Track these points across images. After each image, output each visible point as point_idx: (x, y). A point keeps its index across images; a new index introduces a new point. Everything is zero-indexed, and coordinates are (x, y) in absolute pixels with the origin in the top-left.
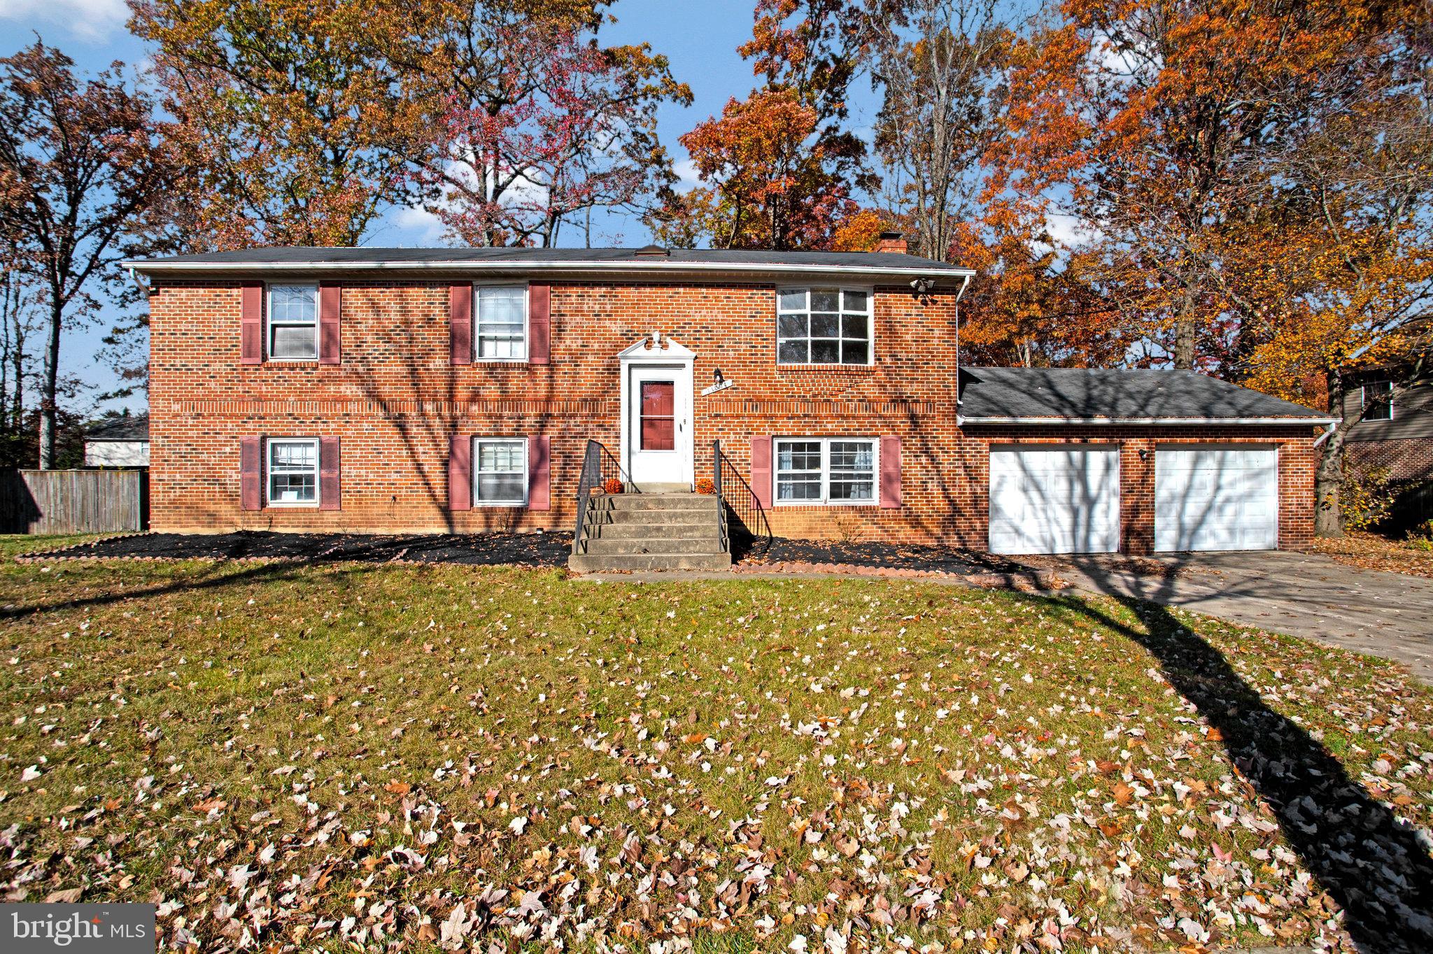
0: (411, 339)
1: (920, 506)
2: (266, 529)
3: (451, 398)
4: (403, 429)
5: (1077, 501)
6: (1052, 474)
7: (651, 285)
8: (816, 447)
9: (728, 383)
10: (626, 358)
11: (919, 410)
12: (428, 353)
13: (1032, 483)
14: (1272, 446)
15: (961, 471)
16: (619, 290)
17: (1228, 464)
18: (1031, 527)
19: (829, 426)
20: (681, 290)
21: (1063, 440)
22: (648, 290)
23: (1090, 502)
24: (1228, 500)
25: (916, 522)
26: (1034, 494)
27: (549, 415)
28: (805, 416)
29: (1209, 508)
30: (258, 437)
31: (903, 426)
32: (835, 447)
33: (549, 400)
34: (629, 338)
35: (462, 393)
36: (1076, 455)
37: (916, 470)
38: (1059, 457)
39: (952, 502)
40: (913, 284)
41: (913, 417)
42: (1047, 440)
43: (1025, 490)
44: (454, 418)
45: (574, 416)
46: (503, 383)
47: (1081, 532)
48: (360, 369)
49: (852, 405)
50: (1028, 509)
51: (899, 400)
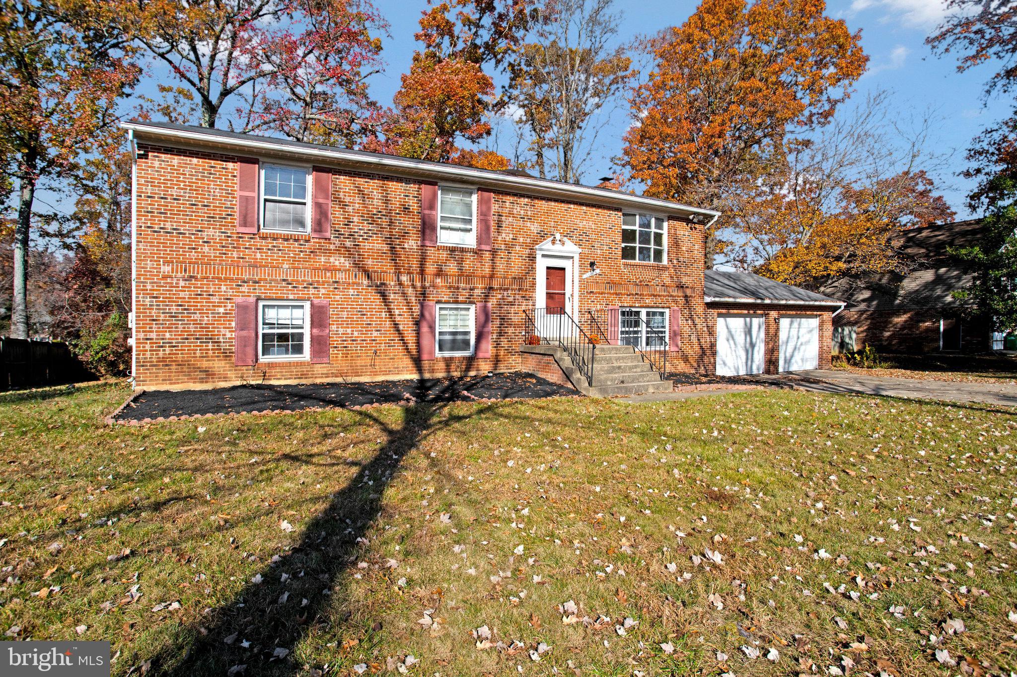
0: (391, 223)
1: (690, 352)
2: (260, 382)
3: (422, 272)
4: (384, 295)
5: (748, 345)
6: (738, 330)
7: (556, 201)
8: (638, 313)
9: (598, 271)
10: (541, 250)
11: (689, 292)
12: (404, 235)
13: (731, 336)
14: (816, 316)
15: (705, 329)
16: (536, 201)
17: (802, 326)
18: (730, 362)
19: (647, 301)
20: (572, 206)
21: (746, 312)
22: (553, 204)
23: (753, 346)
24: (801, 344)
25: (686, 359)
26: (731, 342)
27: (491, 288)
28: (637, 294)
29: (795, 348)
30: (252, 299)
31: (682, 301)
32: (648, 314)
33: (492, 277)
34: (542, 236)
35: (431, 268)
36: (748, 319)
37: (685, 327)
38: (741, 320)
39: (701, 348)
40: (691, 217)
41: (686, 297)
42: (740, 311)
43: (728, 340)
44: (423, 287)
45: (507, 289)
46: (460, 262)
47: (749, 363)
48: (348, 244)
49: (658, 288)
50: (729, 350)
51: (681, 287)
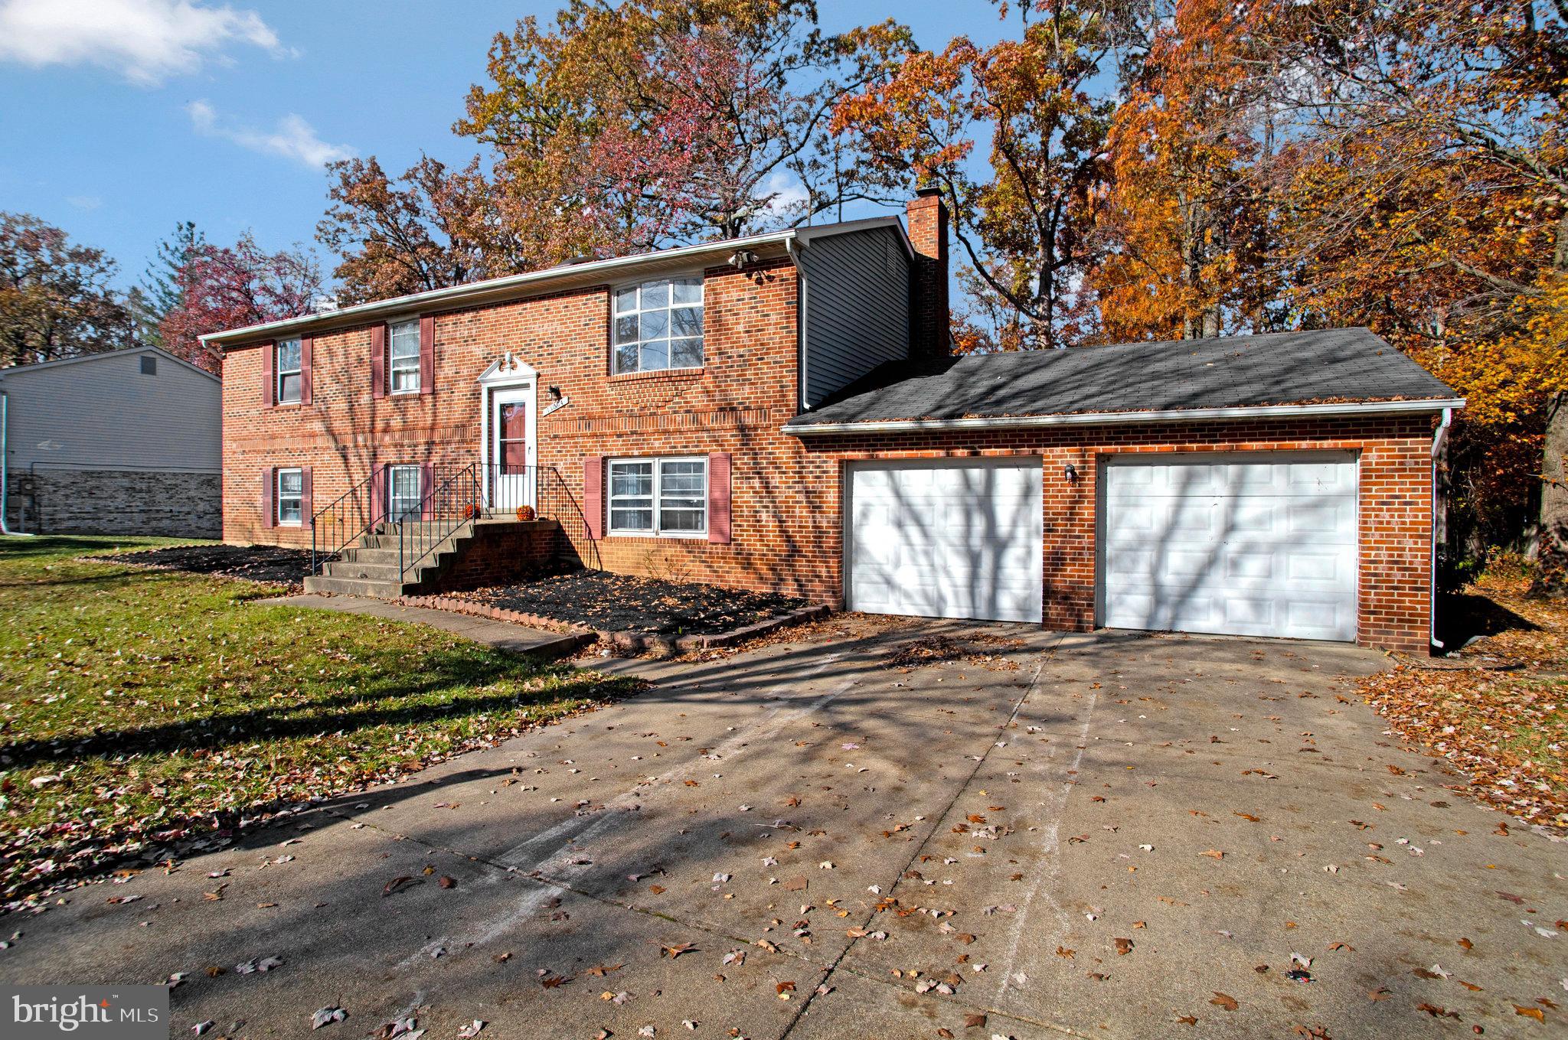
0: (350, 378)
1: (751, 543)
2: (271, 544)
3: (372, 431)
4: (345, 458)
5: (976, 542)
6: (939, 503)
7: (506, 304)
8: (647, 468)
9: (564, 400)
10: (485, 382)
11: (749, 419)
12: (358, 392)
13: (908, 515)
14: (1353, 454)
15: (801, 497)
16: (482, 313)
17: (1251, 488)
18: (908, 577)
19: (657, 444)
20: (528, 305)
22: (503, 309)
23: (998, 545)
24: (1249, 549)
25: (747, 564)
26: (913, 531)
27: (433, 443)
28: (633, 433)
29: (1212, 560)
30: (270, 469)
31: (732, 439)
32: (665, 468)
33: (432, 428)
34: (488, 360)
35: (380, 425)
36: (977, 474)
37: (746, 495)
38: (949, 478)
39: (789, 539)
40: (731, 260)
41: (742, 429)
42: (919, 453)
43: (900, 525)
44: (375, 448)
45: (448, 443)
46: (404, 413)
47: (984, 588)
48: (323, 408)
49: (679, 418)
50: (905, 551)
51: (728, 409)
